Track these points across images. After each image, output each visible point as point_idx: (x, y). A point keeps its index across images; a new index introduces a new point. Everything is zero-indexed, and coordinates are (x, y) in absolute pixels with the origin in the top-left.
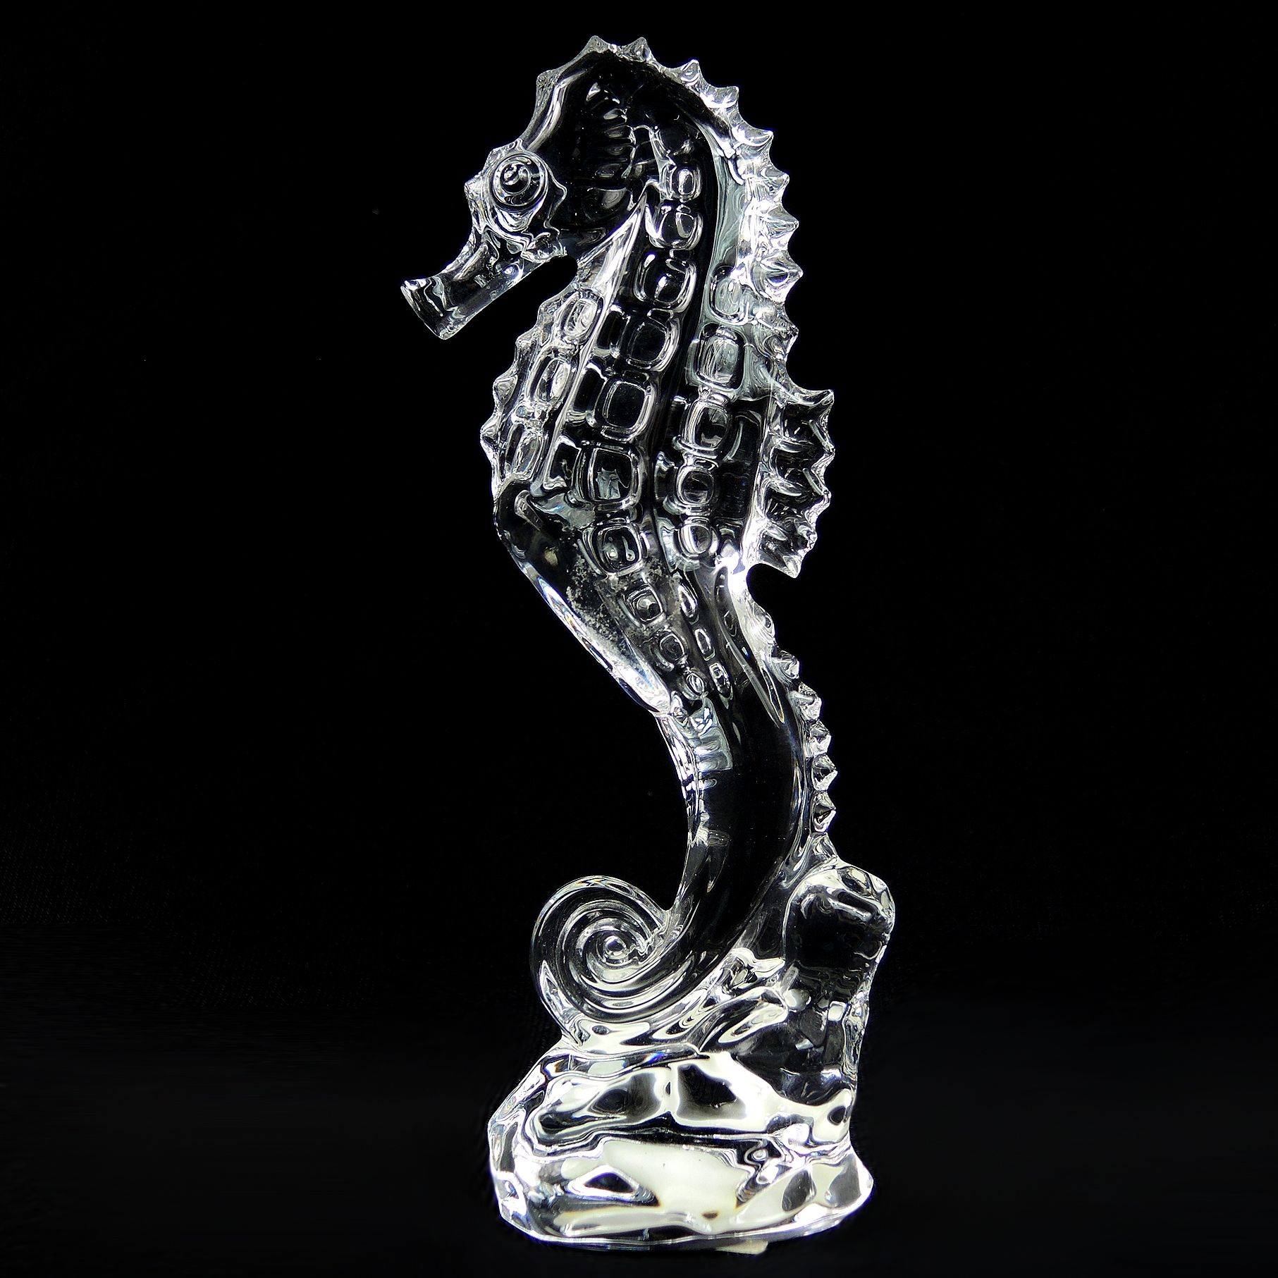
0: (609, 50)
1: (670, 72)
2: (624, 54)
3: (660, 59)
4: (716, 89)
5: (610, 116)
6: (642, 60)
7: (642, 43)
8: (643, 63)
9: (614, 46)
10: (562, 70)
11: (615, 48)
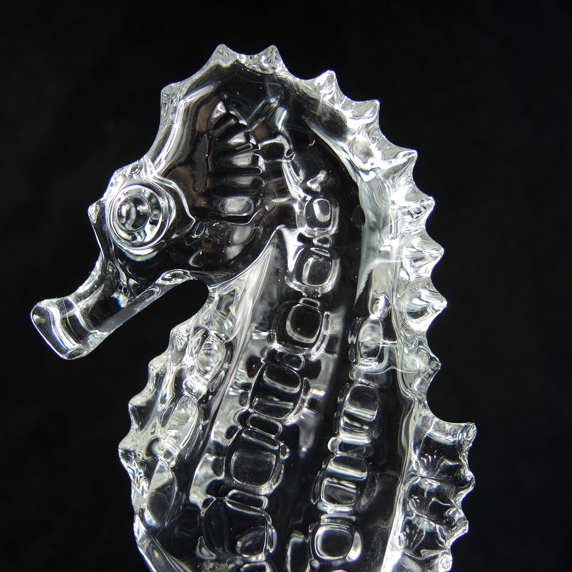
0: (237, 61)
1: (303, 84)
2: (254, 64)
3: (292, 70)
4: (354, 103)
5: (238, 139)
6: (271, 72)
7: (273, 50)
8: (272, 74)
9: (243, 56)
10: (188, 82)
11: (243, 59)
